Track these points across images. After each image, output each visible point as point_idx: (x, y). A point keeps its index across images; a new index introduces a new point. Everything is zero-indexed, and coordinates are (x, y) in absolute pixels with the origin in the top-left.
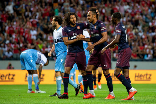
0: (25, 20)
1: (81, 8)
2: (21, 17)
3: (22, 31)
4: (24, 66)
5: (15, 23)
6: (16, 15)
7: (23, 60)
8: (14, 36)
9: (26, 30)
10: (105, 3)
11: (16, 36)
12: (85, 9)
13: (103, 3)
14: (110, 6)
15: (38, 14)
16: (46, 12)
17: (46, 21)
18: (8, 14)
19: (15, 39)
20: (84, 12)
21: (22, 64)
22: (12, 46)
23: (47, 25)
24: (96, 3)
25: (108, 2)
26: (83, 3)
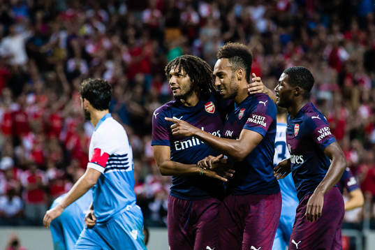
0: (66, 87)
1: (260, 47)
2: (51, 76)
3: (57, 123)
4: (61, 245)
5: (31, 99)
6: (34, 70)
7: (58, 226)
8: (28, 143)
9: (69, 121)
10: (345, 30)
11: (35, 142)
12: (276, 48)
13: (336, 28)
14: (363, 35)
15: (110, 65)
16: (139, 58)
17: (139, 90)
18: (9, 67)
19: (33, 152)
20: (271, 60)
21: (58, 239)
22: (23, 177)
23: (142, 103)
24: (313, 27)
25: (355, 26)
26: (268, 27)
